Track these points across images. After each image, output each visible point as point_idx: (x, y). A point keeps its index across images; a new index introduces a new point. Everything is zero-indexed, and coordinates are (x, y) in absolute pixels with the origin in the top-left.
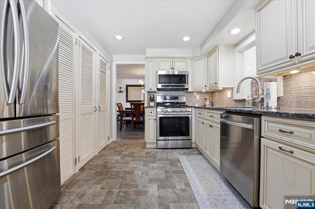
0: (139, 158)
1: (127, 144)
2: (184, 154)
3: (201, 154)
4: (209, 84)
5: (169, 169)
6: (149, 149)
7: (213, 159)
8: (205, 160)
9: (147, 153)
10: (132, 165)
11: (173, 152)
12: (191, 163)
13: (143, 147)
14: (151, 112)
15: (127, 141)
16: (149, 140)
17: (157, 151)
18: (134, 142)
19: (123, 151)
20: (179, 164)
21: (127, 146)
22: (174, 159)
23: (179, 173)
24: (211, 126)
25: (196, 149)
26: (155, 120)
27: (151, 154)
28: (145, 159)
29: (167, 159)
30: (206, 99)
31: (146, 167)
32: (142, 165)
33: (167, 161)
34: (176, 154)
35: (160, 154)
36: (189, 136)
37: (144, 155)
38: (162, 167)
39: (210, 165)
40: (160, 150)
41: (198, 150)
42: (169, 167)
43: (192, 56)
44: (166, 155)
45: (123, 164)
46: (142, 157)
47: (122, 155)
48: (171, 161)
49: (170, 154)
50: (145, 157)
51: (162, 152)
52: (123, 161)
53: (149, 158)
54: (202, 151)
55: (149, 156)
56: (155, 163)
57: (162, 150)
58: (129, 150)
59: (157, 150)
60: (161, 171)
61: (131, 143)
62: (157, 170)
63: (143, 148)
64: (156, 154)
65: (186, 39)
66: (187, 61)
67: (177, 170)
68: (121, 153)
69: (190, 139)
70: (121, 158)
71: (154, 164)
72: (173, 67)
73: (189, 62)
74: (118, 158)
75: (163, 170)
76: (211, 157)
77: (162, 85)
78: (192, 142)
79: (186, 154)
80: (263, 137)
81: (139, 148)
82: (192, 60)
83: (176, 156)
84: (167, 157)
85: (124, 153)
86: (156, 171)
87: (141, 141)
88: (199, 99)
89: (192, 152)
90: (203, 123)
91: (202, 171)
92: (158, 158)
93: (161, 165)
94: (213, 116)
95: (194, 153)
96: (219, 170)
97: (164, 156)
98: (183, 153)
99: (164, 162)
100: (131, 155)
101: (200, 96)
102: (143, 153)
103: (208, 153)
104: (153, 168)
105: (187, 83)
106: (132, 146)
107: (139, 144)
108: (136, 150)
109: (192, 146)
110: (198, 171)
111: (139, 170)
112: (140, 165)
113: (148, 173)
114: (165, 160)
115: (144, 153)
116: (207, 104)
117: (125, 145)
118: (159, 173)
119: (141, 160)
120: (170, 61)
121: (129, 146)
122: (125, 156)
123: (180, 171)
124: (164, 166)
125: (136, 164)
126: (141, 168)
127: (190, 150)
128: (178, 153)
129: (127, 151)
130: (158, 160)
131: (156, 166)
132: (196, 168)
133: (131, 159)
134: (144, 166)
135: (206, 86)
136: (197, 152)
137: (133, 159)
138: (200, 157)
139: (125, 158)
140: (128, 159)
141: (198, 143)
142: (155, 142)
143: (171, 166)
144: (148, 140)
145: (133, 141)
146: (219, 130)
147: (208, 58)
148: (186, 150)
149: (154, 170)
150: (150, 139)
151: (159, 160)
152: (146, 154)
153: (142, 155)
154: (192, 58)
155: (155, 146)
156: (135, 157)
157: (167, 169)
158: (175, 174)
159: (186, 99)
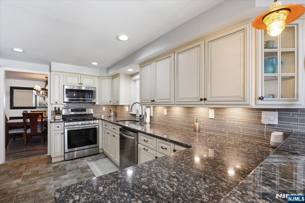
0: (46, 175)
1: (25, 164)
2: (93, 160)
3: (107, 157)
4: (113, 100)
5: (81, 176)
6: (55, 163)
7: (115, 159)
8: (109, 161)
9: (55, 168)
10: (40, 183)
11: (82, 161)
12: (99, 166)
13: (47, 163)
14: (58, 127)
15: (23, 160)
16: (56, 155)
17: (65, 164)
18: (34, 159)
19: (22, 173)
20: (89, 169)
21: (26, 165)
22: (83, 167)
23: (89, 177)
24: (114, 136)
25: (103, 154)
26: (62, 134)
27: (60, 168)
28: (54, 174)
29: (78, 168)
30: (111, 110)
31: (58, 180)
32: (53, 180)
33: (77, 170)
34: (85, 162)
35: (69, 165)
36: (97, 144)
37: (52, 171)
38: (74, 176)
39: (114, 164)
40: (69, 162)
41: (105, 154)
42: (81, 174)
43: (99, 75)
44: (75, 164)
45: (28, 185)
46: (50, 172)
47: (23, 177)
48: (81, 169)
49: (79, 163)
50: (54, 172)
51: (71, 163)
52: (27, 182)
53: (58, 172)
54: (108, 154)
55: (57, 170)
56: (66, 174)
57: (70, 161)
58: (30, 169)
59: (65, 162)
60: (73, 179)
61: (29, 162)
62: (70, 180)
63: (49, 164)
64: (65, 166)
65: (95, 64)
66: (95, 78)
67: (87, 175)
68: (21, 174)
69: (97, 146)
70: (22, 180)
71: (66, 176)
72: (81, 83)
73: (97, 80)
74: (19, 181)
75: (75, 178)
76: (114, 158)
77: (69, 99)
78: (100, 148)
79: (95, 159)
80: (139, 143)
81: (43, 164)
82: (99, 78)
83: (86, 164)
84: (77, 166)
85: (24, 174)
86: (68, 181)
87: (43, 157)
88: (105, 110)
89: (99, 157)
90: (108, 133)
91: (108, 170)
92: (67, 169)
93: (72, 175)
94: (115, 129)
95: (101, 157)
96: (119, 165)
97: (74, 166)
98: (91, 159)
99: (75, 171)
100: (36, 173)
101: (105, 108)
102: (50, 169)
103: (112, 155)
104: (65, 179)
105: (95, 98)
106: (33, 164)
107: (41, 160)
108: (41, 168)
109: (99, 152)
110: (104, 171)
111: (51, 184)
112: (51, 180)
113: (61, 184)
114: (76, 170)
115: (52, 168)
116: (111, 115)
117: (21, 165)
118: (72, 182)
119: (50, 176)
120: (79, 77)
121: (29, 165)
122: (27, 177)
123: (90, 175)
124: (75, 175)
125: (46, 181)
126: (52, 182)
127: (97, 156)
128: (87, 160)
129: (28, 171)
130: (68, 172)
131: (68, 177)
132: (103, 169)
133: (37, 178)
134: (54, 180)
135: (110, 102)
136: (104, 156)
137: (40, 177)
138: (106, 159)
139: (28, 178)
140: (33, 179)
141: (104, 149)
142: (63, 154)
143: (82, 173)
144: (54, 154)
145: (32, 159)
146: (119, 138)
147: (112, 79)
148: (94, 157)
149: (67, 181)
150: (57, 153)
151: (70, 171)
152: (53, 169)
153: (49, 171)
154: (99, 77)
155: (62, 159)
156: (41, 174)
157: (78, 176)
158: (87, 178)
159: (94, 111)
